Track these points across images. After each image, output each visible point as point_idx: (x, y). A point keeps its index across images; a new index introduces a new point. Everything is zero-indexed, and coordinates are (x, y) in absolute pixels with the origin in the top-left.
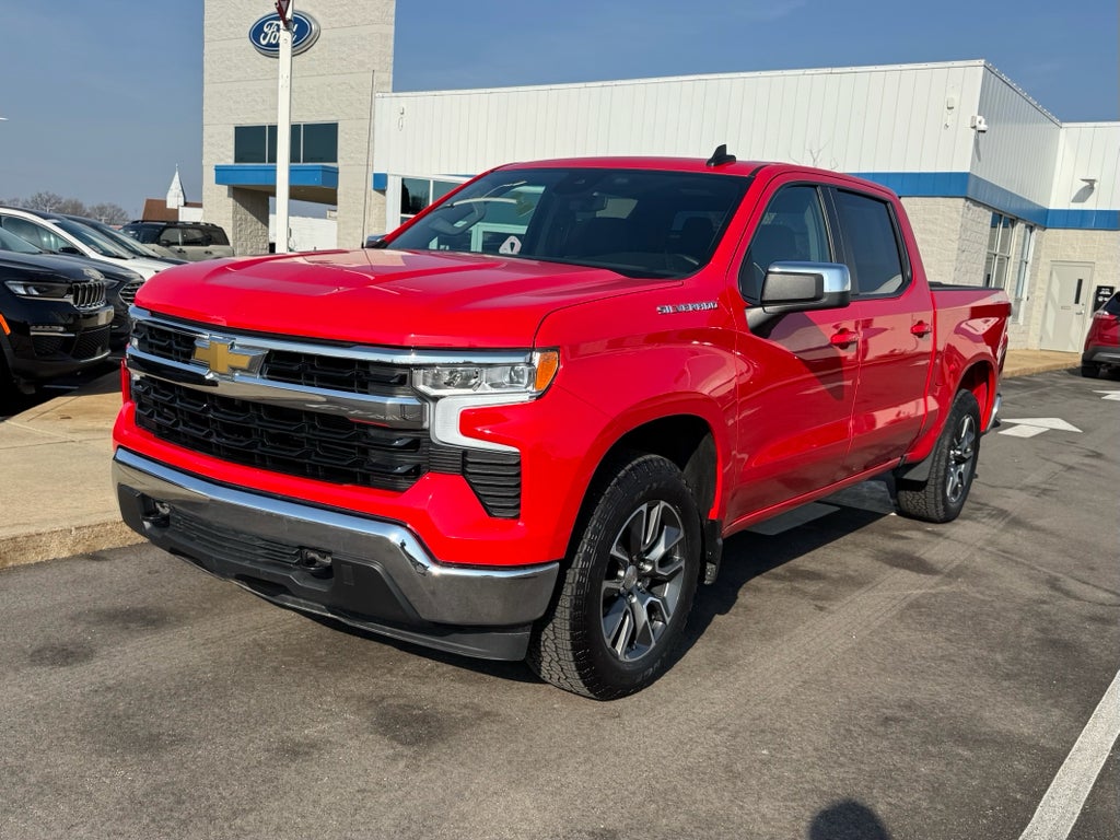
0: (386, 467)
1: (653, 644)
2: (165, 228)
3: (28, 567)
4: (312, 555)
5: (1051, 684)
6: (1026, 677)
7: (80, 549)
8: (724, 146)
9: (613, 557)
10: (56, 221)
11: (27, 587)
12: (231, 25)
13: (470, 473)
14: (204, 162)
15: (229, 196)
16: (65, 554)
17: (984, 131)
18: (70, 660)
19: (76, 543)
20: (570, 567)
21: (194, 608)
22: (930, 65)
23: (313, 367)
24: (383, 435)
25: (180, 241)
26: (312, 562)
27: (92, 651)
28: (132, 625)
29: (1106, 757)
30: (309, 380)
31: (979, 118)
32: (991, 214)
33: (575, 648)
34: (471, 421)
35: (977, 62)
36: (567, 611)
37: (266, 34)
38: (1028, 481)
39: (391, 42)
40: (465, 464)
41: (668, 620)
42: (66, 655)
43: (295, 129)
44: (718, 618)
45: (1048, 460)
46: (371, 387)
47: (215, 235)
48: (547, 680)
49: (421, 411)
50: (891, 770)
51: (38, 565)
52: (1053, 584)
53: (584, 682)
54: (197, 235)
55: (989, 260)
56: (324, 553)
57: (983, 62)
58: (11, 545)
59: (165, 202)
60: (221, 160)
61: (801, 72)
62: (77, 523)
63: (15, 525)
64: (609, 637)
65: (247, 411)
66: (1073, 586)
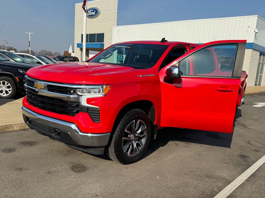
0: (71, 111)
1: (138, 152)
2: (65, 57)
3: (9, 132)
4: (57, 130)
5: (236, 165)
6: (231, 163)
7: (21, 128)
8: (164, 38)
9: (125, 132)
10: (36, 56)
11: (7, 136)
12: (81, 11)
13: (89, 112)
14: (75, 43)
15: (80, 50)
16: (18, 129)
17: (257, 33)
18: (10, 152)
19: (21, 127)
20: (114, 134)
21: (41, 141)
22: (244, 17)
23: (56, 88)
24: (71, 103)
25: (68, 60)
26: (57, 131)
27: (16, 150)
28: (26, 145)
29: (242, 182)
30: (56, 91)
31: (256, 29)
32: (259, 53)
33: (115, 152)
34: (89, 101)
35: (256, 16)
36: (113, 144)
37: (88, 13)
38: (254, 118)
39: (116, 14)
40: (88, 110)
41: (142, 147)
42: (10, 150)
43: (87, 35)
44: (161, 148)
45: (262, 113)
46: (68, 93)
47: (76, 59)
48: (113, 160)
49: (78, 98)
50: (186, 183)
51: (12, 131)
52: (249, 142)
53: (118, 160)
54: (72, 59)
55: (259, 64)
56: (59, 130)
57: (257, 16)
58: (6, 127)
59: (68, 52)
60: (78, 42)
61: (212, 19)
62: (21, 122)
63: (7, 122)
64: (125, 150)
65: (44, 98)
66: (253, 143)
